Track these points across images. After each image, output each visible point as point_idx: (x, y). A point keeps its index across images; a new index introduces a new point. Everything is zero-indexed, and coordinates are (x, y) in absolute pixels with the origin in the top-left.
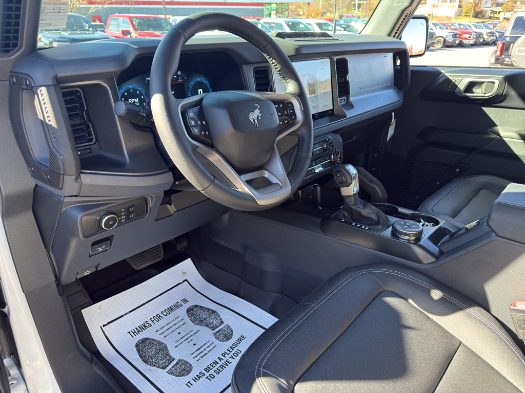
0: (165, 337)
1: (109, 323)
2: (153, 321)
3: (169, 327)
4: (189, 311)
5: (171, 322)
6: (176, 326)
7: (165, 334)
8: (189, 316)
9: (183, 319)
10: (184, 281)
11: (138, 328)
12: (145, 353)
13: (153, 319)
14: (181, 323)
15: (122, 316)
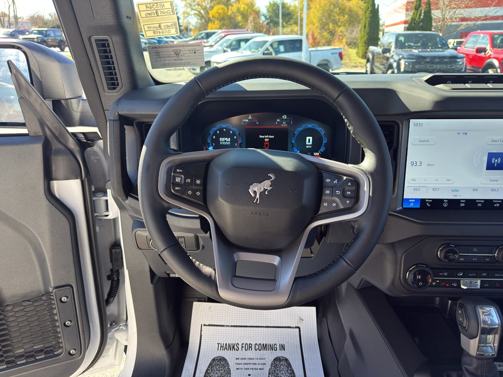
0: (237, 369)
1: (209, 325)
2: (242, 347)
3: (248, 362)
4: (277, 359)
5: (254, 359)
6: (254, 366)
7: (240, 366)
8: (272, 364)
9: (265, 364)
10: (296, 327)
11: (228, 345)
12: (212, 371)
13: (244, 345)
14: (260, 367)
15: (223, 326)
